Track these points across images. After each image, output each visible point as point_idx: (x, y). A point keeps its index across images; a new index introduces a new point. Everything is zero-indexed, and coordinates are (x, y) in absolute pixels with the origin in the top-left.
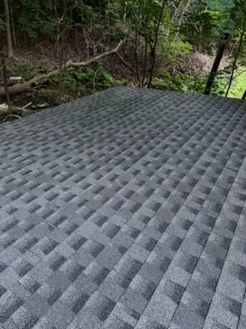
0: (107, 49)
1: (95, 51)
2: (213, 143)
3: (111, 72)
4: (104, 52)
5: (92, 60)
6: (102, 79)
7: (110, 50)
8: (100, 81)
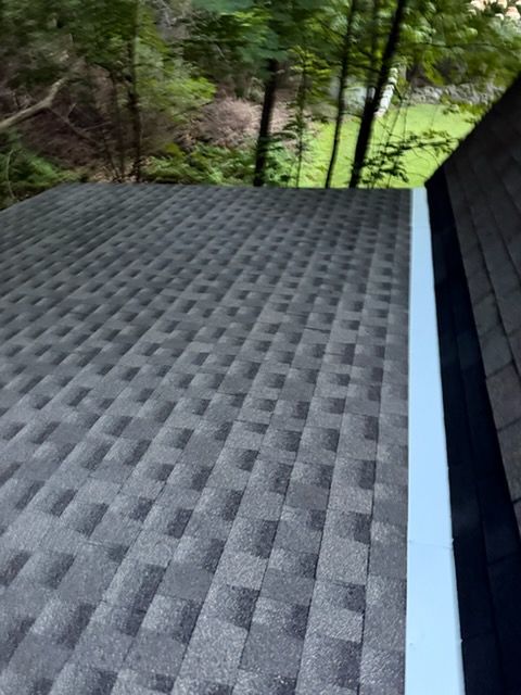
0: (27, 101)
2: (280, 284)
3: (45, 154)
4: (19, 108)
6: (25, 172)
8: (24, 177)
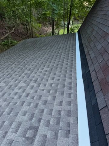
0: (9, 31)
1: (4, 33)
3: (14, 40)
4: (8, 33)
5: (5, 36)
6: (12, 43)
7: (10, 32)
8: (11, 43)
